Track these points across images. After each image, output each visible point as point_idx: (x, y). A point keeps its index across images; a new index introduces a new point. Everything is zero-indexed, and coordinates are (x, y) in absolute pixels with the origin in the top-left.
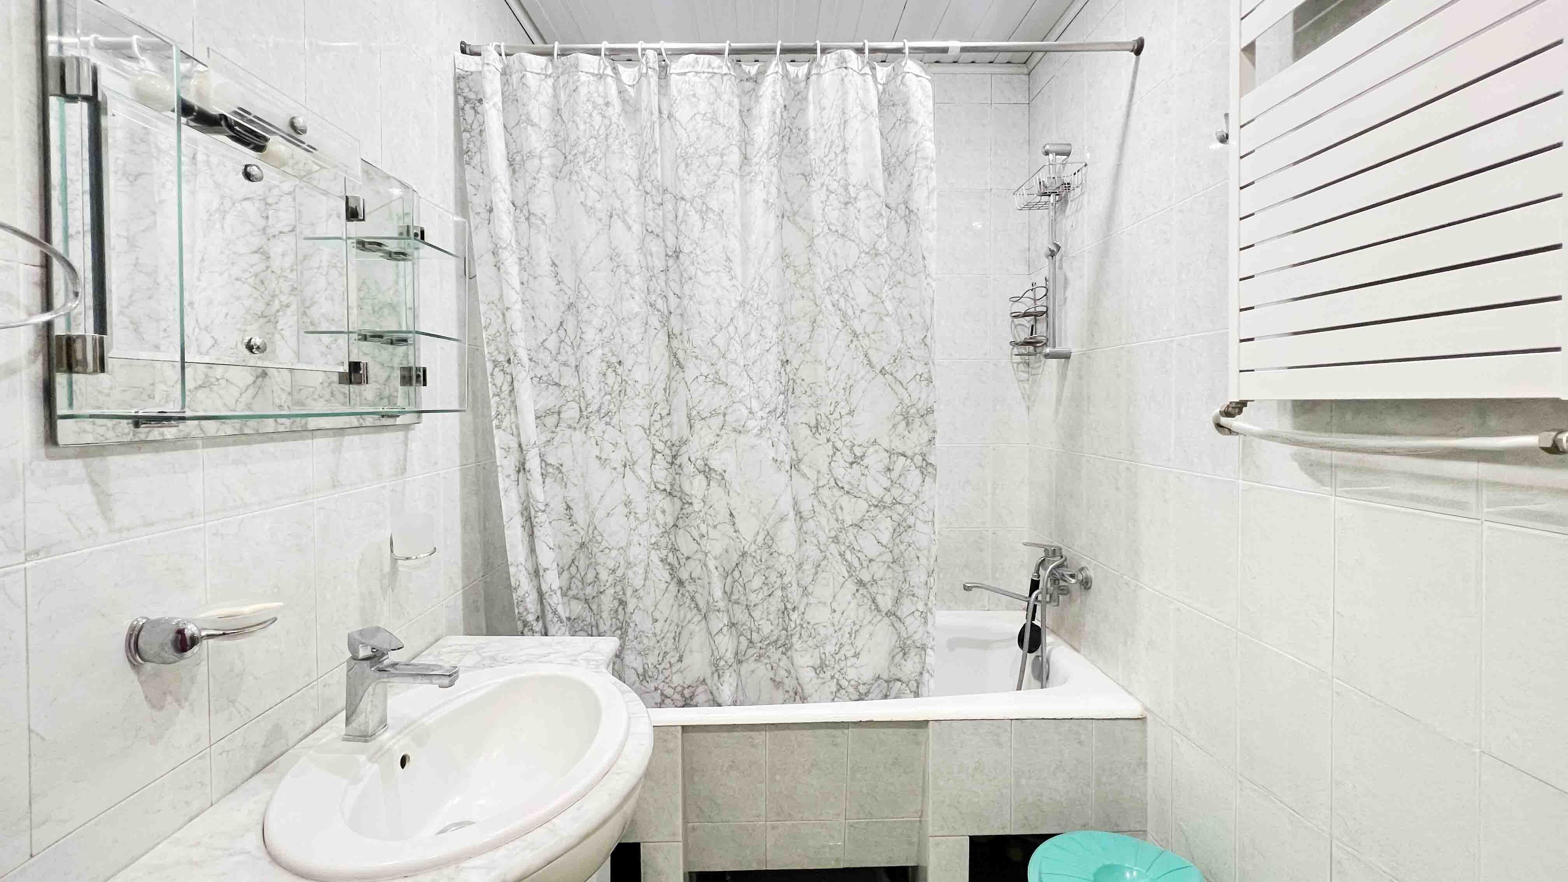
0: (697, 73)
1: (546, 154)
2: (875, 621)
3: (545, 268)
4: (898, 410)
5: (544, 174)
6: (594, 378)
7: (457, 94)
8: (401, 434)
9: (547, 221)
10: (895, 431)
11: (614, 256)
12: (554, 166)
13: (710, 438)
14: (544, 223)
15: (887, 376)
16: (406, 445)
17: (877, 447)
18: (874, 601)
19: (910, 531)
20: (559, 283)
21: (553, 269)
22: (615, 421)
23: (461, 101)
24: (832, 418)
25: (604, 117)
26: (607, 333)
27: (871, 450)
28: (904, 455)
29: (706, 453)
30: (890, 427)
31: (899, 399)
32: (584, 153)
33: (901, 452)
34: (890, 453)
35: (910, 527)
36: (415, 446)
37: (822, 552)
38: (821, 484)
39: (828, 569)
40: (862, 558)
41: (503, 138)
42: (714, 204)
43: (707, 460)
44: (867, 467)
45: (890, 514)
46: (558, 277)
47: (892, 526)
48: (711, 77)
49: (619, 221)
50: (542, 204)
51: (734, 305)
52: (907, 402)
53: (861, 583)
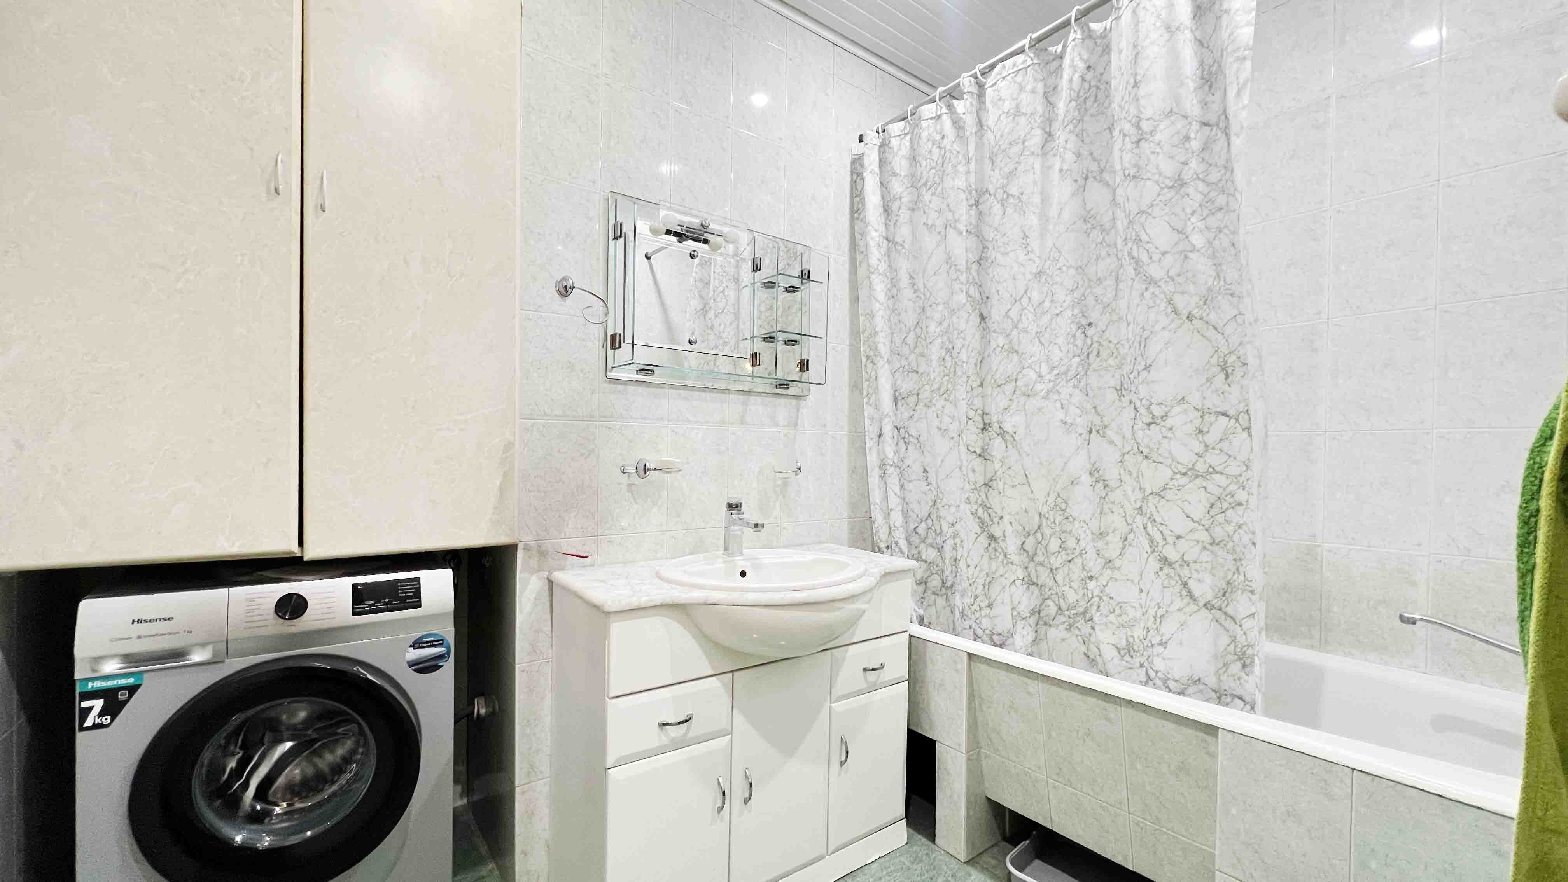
0: (1004, 78)
1: (905, 194)
2: (1187, 610)
3: (904, 281)
4: (1214, 360)
5: (904, 209)
6: (935, 363)
7: (852, 173)
8: (794, 402)
9: (906, 246)
10: (1210, 386)
11: (949, 260)
12: (910, 202)
13: (1004, 403)
14: (903, 247)
15: (1195, 321)
16: (798, 410)
17: (1186, 406)
18: (1185, 584)
19: (1240, 509)
20: (915, 291)
21: (910, 281)
22: (952, 398)
23: (855, 177)
24: (1132, 376)
25: (940, 148)
26: (945, 324)
27: (1178, 409)
28: (1225, 414)
29: (1000, 417)
30: (1204, 381)
31: (1213, 347)
32: (925, 184)
33: (1222, 411)
34: (1203, 413)
35: (1240, 504)
36: (804, 411)
37: (1128, 524)
38: (1126, 451)
39: (1134, 544)
40: (1166, 532)
41: (879, 193)
42: (1014, 190)
43: (1001, 423)
44: (1171, 429)
45: (1204, 484)
46: (915, 287)
47: (1208, 499)
48: (1015, 76)
49: (952, 230)
50: (903, 233)
51: (1029, 277)
52: (1224, 349)
53: (1165, 561)
